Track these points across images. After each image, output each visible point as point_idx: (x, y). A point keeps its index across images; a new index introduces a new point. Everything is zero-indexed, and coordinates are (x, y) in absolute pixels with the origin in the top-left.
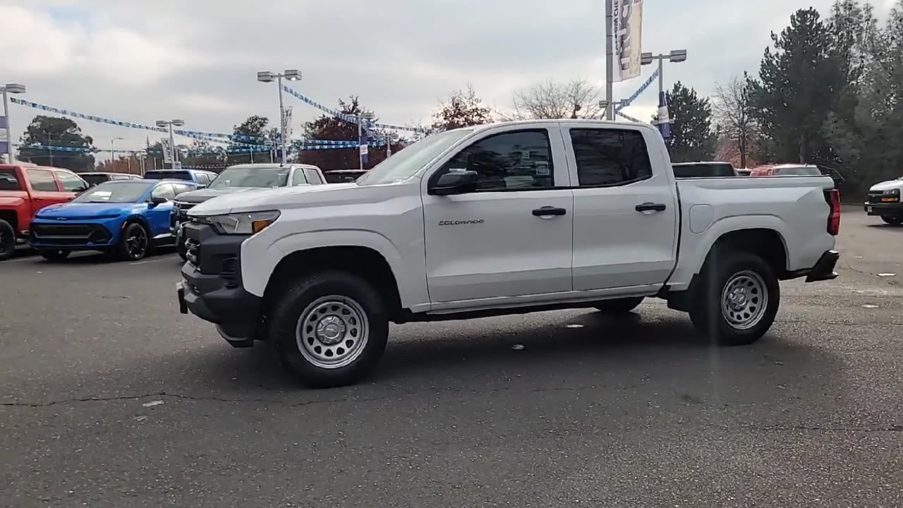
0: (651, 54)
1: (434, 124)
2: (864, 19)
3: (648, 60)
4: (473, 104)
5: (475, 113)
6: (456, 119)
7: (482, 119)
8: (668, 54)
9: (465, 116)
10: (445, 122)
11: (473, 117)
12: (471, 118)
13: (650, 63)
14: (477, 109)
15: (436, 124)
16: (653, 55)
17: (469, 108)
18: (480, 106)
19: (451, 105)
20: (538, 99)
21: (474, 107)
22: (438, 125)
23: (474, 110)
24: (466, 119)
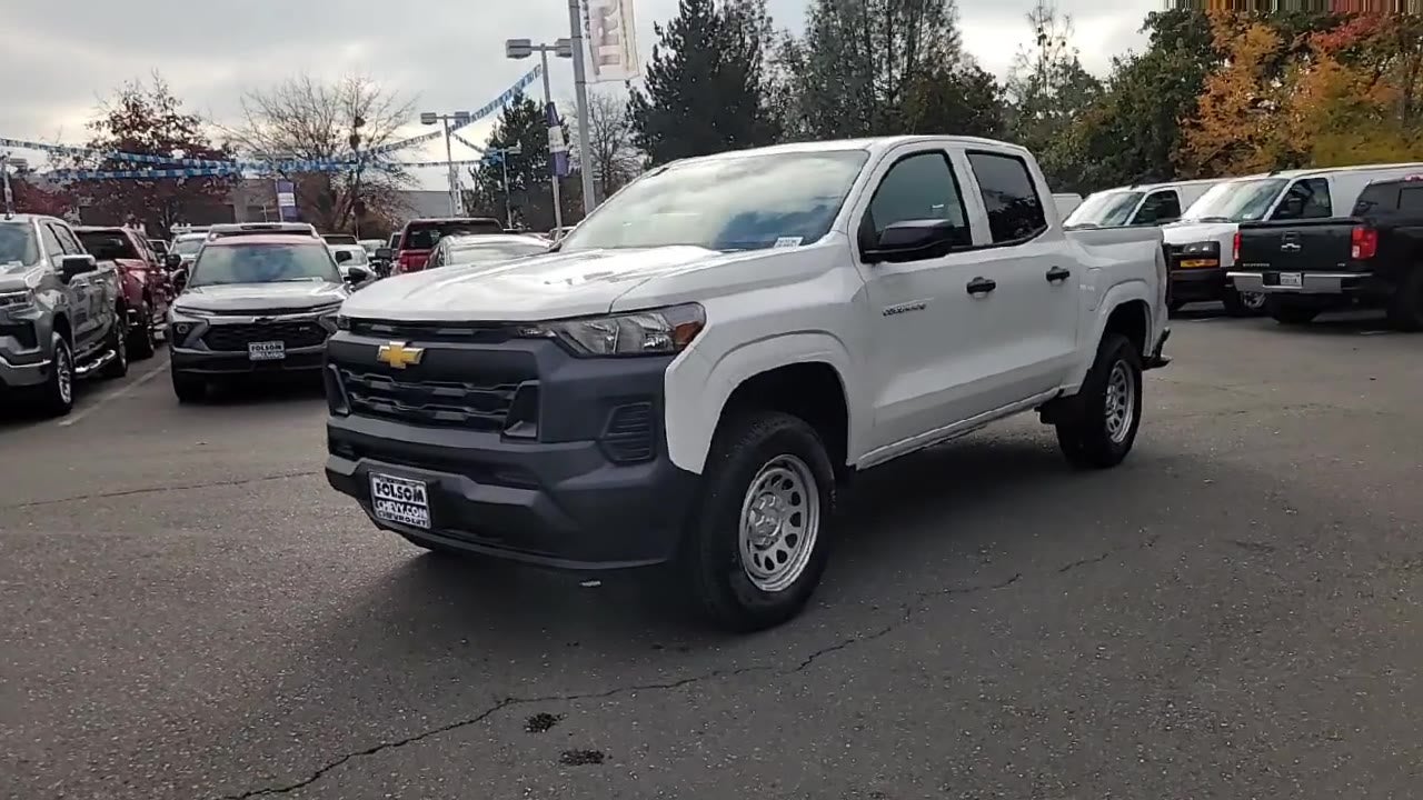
0: (528, 41)
1: (91, 141)
2: (757, 16)
3: (521, 51)
4: (166, 108)
5: (173, 125)
6: (136, 134)
7: (187, 135)
8: (553, 45)
9: (152, 129)
10: (113, 138)
11: (168, 131)
12: (165, 133)
13: (527, 56)
14: (174, 117)
15: (96, 141)
16: (532, 45)
17: (158, 116)
18: (179, 111)
19: (124, 108)
20: (289, 105)
21: (169, 113)
22: (100, 143)
23: (168, 118)
24: (153, 133)
